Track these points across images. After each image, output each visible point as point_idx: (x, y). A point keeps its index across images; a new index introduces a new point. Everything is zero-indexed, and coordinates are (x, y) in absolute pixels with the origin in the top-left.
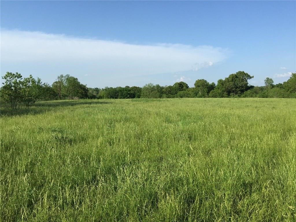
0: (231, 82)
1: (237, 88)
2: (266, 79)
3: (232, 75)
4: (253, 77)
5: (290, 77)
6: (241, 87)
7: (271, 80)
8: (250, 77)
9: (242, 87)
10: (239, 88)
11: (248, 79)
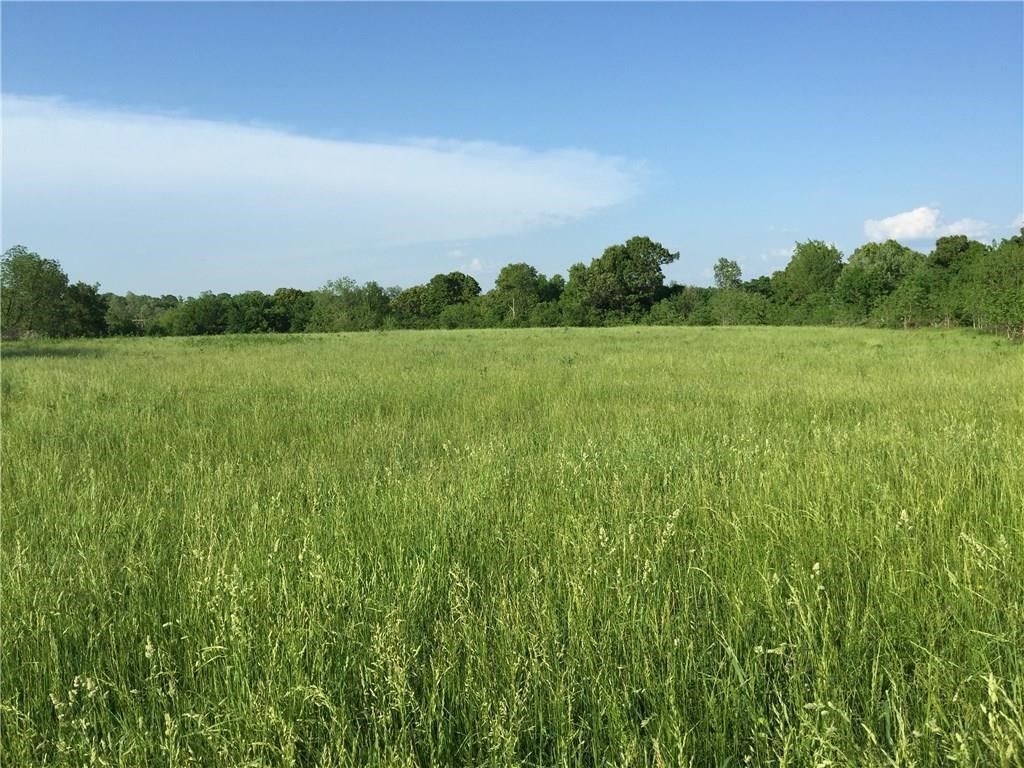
0: (609, 274)
1: (629, 292)
2: (718, 264)
3: (613, 249)
4: (677, 256)
6: (640, 289)
7: (734, 266)
8: (668, 257)
9: (645, 289)
10: (635, 293)
11: (662, 263)
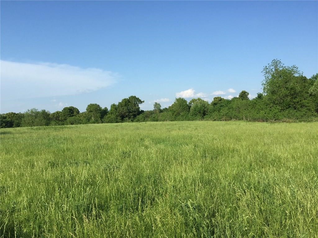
0: (124, 107)
1: (130, 112)
2: (155, 104)
3: (125, 99)
4: (144, 102)
5: (174, 102)
6: (133, 111)
7: (159, 104)
8: (141, 102)
10: (132, 113)
11: (139, 104)
